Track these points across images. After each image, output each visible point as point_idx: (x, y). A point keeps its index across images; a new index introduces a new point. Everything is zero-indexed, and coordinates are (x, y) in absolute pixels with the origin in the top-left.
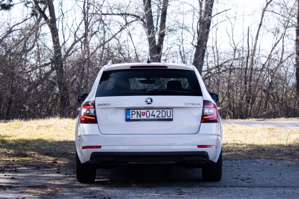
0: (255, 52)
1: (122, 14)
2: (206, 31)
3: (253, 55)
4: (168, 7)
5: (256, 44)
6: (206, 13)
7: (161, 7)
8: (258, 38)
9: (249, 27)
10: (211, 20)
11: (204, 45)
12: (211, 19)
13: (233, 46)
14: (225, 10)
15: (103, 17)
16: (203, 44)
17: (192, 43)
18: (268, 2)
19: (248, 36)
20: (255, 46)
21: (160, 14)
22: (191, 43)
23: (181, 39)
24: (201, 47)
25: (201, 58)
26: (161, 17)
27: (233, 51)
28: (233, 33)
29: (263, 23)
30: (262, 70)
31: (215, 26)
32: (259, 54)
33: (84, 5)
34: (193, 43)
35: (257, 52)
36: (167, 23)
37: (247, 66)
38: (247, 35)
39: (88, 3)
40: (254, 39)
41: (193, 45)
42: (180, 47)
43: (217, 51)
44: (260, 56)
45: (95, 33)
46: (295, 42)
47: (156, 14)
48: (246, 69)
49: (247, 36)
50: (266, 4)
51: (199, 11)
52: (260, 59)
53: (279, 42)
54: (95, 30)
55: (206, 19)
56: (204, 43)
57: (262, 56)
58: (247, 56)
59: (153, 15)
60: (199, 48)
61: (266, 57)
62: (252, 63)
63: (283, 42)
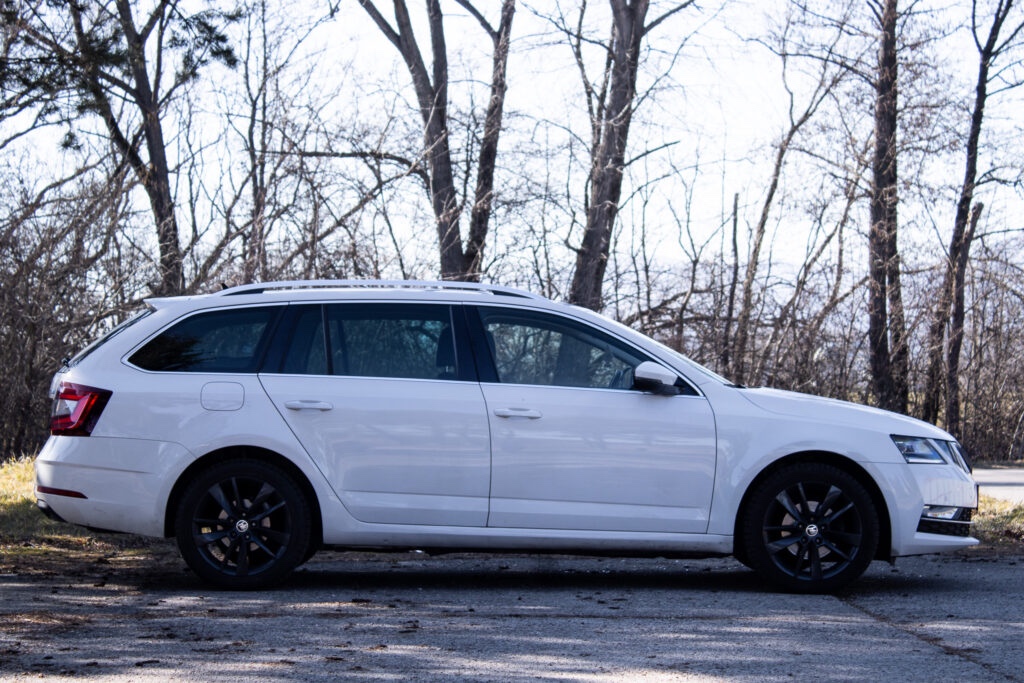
0: (755, 269)
1: (363, 155)
2: (608, 206)
3: (751, 276)
4: (501, 133)
5: (759, 244)
6: (609, 151)
7: (481, 136)
8: (766, 227)
9: (737, 195)
10: (621, 175)
11: (602, 246)
12: (622, 169)
13: (691, 253)
14: (662, 144)
15: (311, 163)
16: (598, 245)
17: (566, 242)
18: (796, 123)
19: (735, 220)
20: (756, 253)
21: (477, 155)
22: (562, 242)
23: (538, 228)
24: (591, 253)
25: (593, 285)
26: (477, 165)
27: (691, 265)
28: (688, 214)
29: (780, 183)
30: (778, 323)
31: (639, 189)
32: (768, 277)
33: (251, 127)
34: (570, 241)
35: (762, 272)
36: (497, 185)
37: (731, 309)
38: (732, 218)
39: (265, 124)
40: (755, 232)
41: (569, 247)
42: (535, 252)
43: (646, 269)
44: (771, 281)
45: (286, 209)
46: (867, 240)
47: (462, 156)
48: (729, 320)
49: (731, 222)
50: (788, 128)
51: (590, 146)
52: (772, 291)
53: (832, 240)
54: (285, 200)
55: (608, 170)
56: (600, 241)
57: (779, 280)
58: (731, 281)
59: (453, 157)
60: (589, 254)
61: (790, 284)
62: (747, 304)
63: (841, 241)
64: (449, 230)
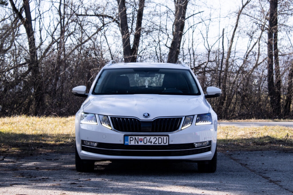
0: (230, 54)
1: (98, 16)
2: (180, 33)
3: (229, 57)
4: (144, 8)
6: (180, 14)
7: (138, 9)
8: (234, 40)
10: (184, 22)
11: (178, 46)
12: (184, 20)
13: (208, 49)
14: (198, 12)
15: (81, 18)
16: (176, 46)
17: (166, 45)
18: (244, 5)
19: (223, 38)
20: (230, 49)
21: (136, 15)
22: (164, 45)
23: (157, 40)
24: (174, 49)
25: (175, 60)
26: (136, 18)
27: (208, 53)
28: (207, 35)
29: (239, 25)
30: (238, 72)
31: (191, 27)
32: (234, 57)
33: (60, 6)
35: (232, 55)
36: (143, 25)
37: (221, 67)
38: (222, 36)
39: (65, 5)
40: (230, 41)
41: (167, 46)
42: (156, 48)
43: (194, 54)
44: (236, 58)
45: (72, 33)
46: (267, 45)
47: (131, 15)
48: (221, 71)
49: (222, 38)
50: (241, 6)
51: (174, 13)
52: (236, 61)
53: (256, 44)
54: (72, 30)
55: (180, 21)
56: (177, 45)
57: (238, 58)
58: (222, 58)
59: (128, 16)
60: (173, 49)
61: (241, 59)
62: (227, 65)
63: (259, 45)
64: (126, 41)
